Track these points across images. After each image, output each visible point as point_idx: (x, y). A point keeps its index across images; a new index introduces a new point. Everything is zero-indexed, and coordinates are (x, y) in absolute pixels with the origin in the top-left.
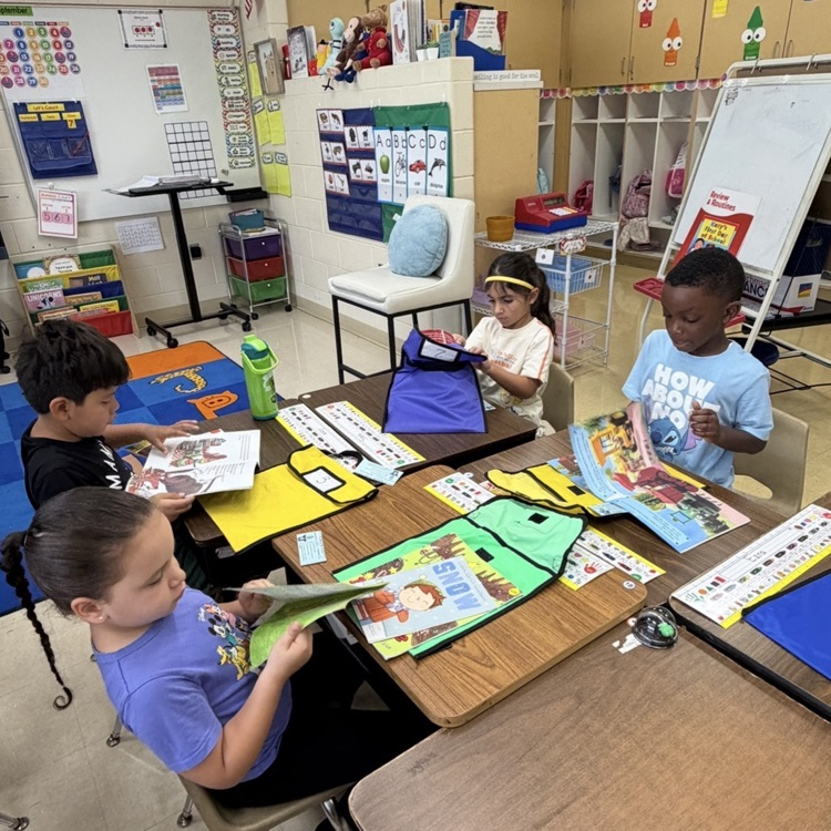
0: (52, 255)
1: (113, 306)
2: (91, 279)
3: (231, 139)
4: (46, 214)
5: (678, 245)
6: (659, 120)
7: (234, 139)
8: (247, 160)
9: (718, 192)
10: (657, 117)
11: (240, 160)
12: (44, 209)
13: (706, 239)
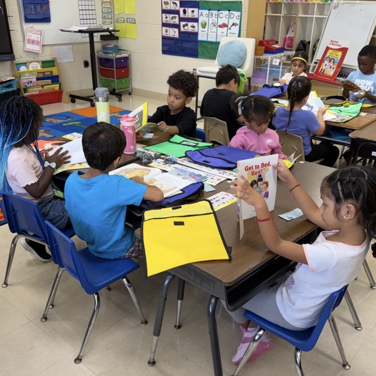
0: (31, 60)
1: (56, 87)
2: (46, 73)
3: (104, 10)
4: (29, 40)
5: (318, 60)
6: (282, 15)
7: (105, 10)
8: (109, 21)
9: (333, 40)
10: (281, 13)
11: (107, 21)
12: (28, 37)
13: (330, 57)
